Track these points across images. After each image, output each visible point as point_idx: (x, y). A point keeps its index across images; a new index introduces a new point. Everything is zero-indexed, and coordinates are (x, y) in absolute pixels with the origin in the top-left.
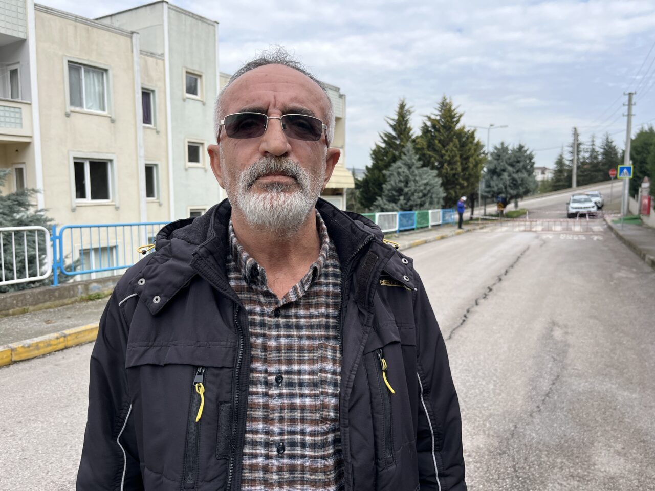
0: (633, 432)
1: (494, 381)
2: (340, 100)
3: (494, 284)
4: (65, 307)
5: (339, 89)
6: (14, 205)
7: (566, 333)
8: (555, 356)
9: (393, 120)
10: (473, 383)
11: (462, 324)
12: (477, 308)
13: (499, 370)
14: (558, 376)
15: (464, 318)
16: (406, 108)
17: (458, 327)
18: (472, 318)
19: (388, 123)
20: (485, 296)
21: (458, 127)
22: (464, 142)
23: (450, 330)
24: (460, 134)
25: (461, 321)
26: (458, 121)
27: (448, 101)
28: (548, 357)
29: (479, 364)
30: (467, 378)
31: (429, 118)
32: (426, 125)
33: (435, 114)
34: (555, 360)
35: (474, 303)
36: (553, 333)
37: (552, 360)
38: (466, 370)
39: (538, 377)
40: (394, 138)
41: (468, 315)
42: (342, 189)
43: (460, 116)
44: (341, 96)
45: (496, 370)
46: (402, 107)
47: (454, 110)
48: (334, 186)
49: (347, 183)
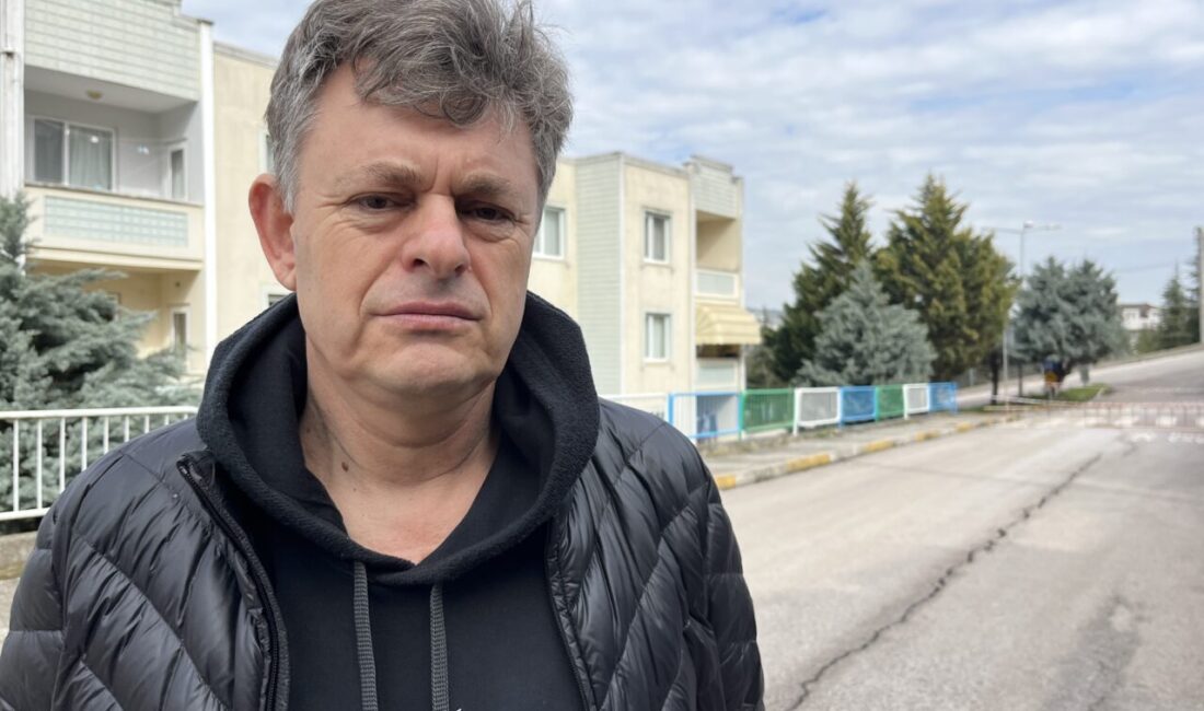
1: (973, 702)
2: (735, 189)
3: (1013, 524)
5: (732, 167)
7: (1140, 619)
8: (1106, 661)
9: (835, 220)
10: (928, 704)
11: (932, 596)
12: (968, 568)
13: (986, 683)
14: (1103, 699)
15: (937, 584)
16: (859, 198)
17: (924, 601)
18: (954, 586)
19: (826, 225)
20: (989, 546)
21: (958, 230)
22: (971, 258)
23: (907, 607)
24: (961, 245)
25: (931, 590)
26: (957, 220)
27: (937, 183)
28: (1090, 663)
29: (948, 670)
30: (919, 695)
31: (902, 216)
32: (895, 228)
33: (912, 205)
34: (1103, 666)
35: (966, 557)
36: (1112, 619)
37: (1099, 667)
38: (921, 680)
39: (1063, 698)
40: (837, 252)
41: (947, 580)
42: (737, 346)
43: (962, 210)
44: (735, 180)
45: (980, 683)
46: (851, 195)
47: (949, 200)
48: (720, 340)
49: (748, 334)
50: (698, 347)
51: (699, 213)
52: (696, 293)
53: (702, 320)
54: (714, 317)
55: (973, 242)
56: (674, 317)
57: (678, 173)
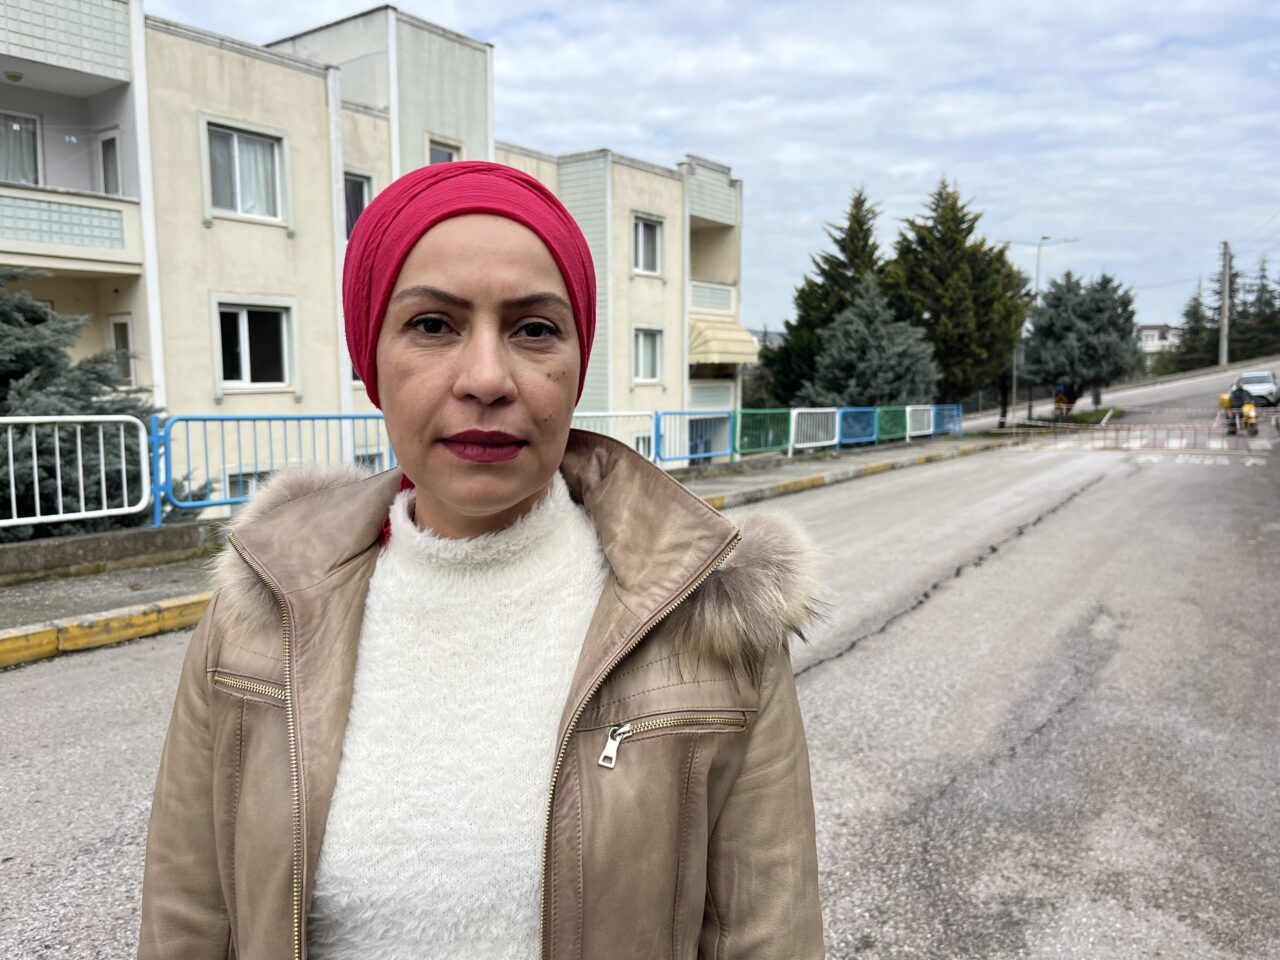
0: (1193, 799)
1: (943, 704)
2: (732, 192)
3: (1005, 541)
4: (173, 565)
5: (729, 169)
6: (89, 380)
7: (1121, 627)
8: (1082, 665)
9: (841, 229)
10: (897, 707)
11: (914, 608)
12: (956, 583)
13: (958, 687)
14: (1074, 699)
15: (921, 598)
16: (867, 205)
17: (906, 612)
18: (937, 599)
19: (830, 235)
20: (979, 561)
21: (971, 241)
22: (983, 271)
23: (886, 619)
24: (976, 255)
25: (915, 603)
26: (970, 230)
27: (950, 189)
28: (1066, 667)
29: (921, 676)
30: (888, 698)
31: (912, 224)
32: (905, 238)
33: (925, 217)
34: (1078, 670)
35: (954, 572)
36: (1093, 627)
37: (1073, 671)
38: (893, 685)
39: (1034, 699)
40: (842, 264)
41: (931, 594)
42: (734, 366)
43: (976, 219)
44: (733, 183)
45: (952, 687)
46: (859, 203)
47: (963, 207)
48: (716, 359)
49: (745, 352)
50: (691, 366)
51: (694, 219)
52: (690, 307)
53: (697, 337)
54: (709, 334)
55: (985, 254)
56: (665, 334)
57: (670, 174)
